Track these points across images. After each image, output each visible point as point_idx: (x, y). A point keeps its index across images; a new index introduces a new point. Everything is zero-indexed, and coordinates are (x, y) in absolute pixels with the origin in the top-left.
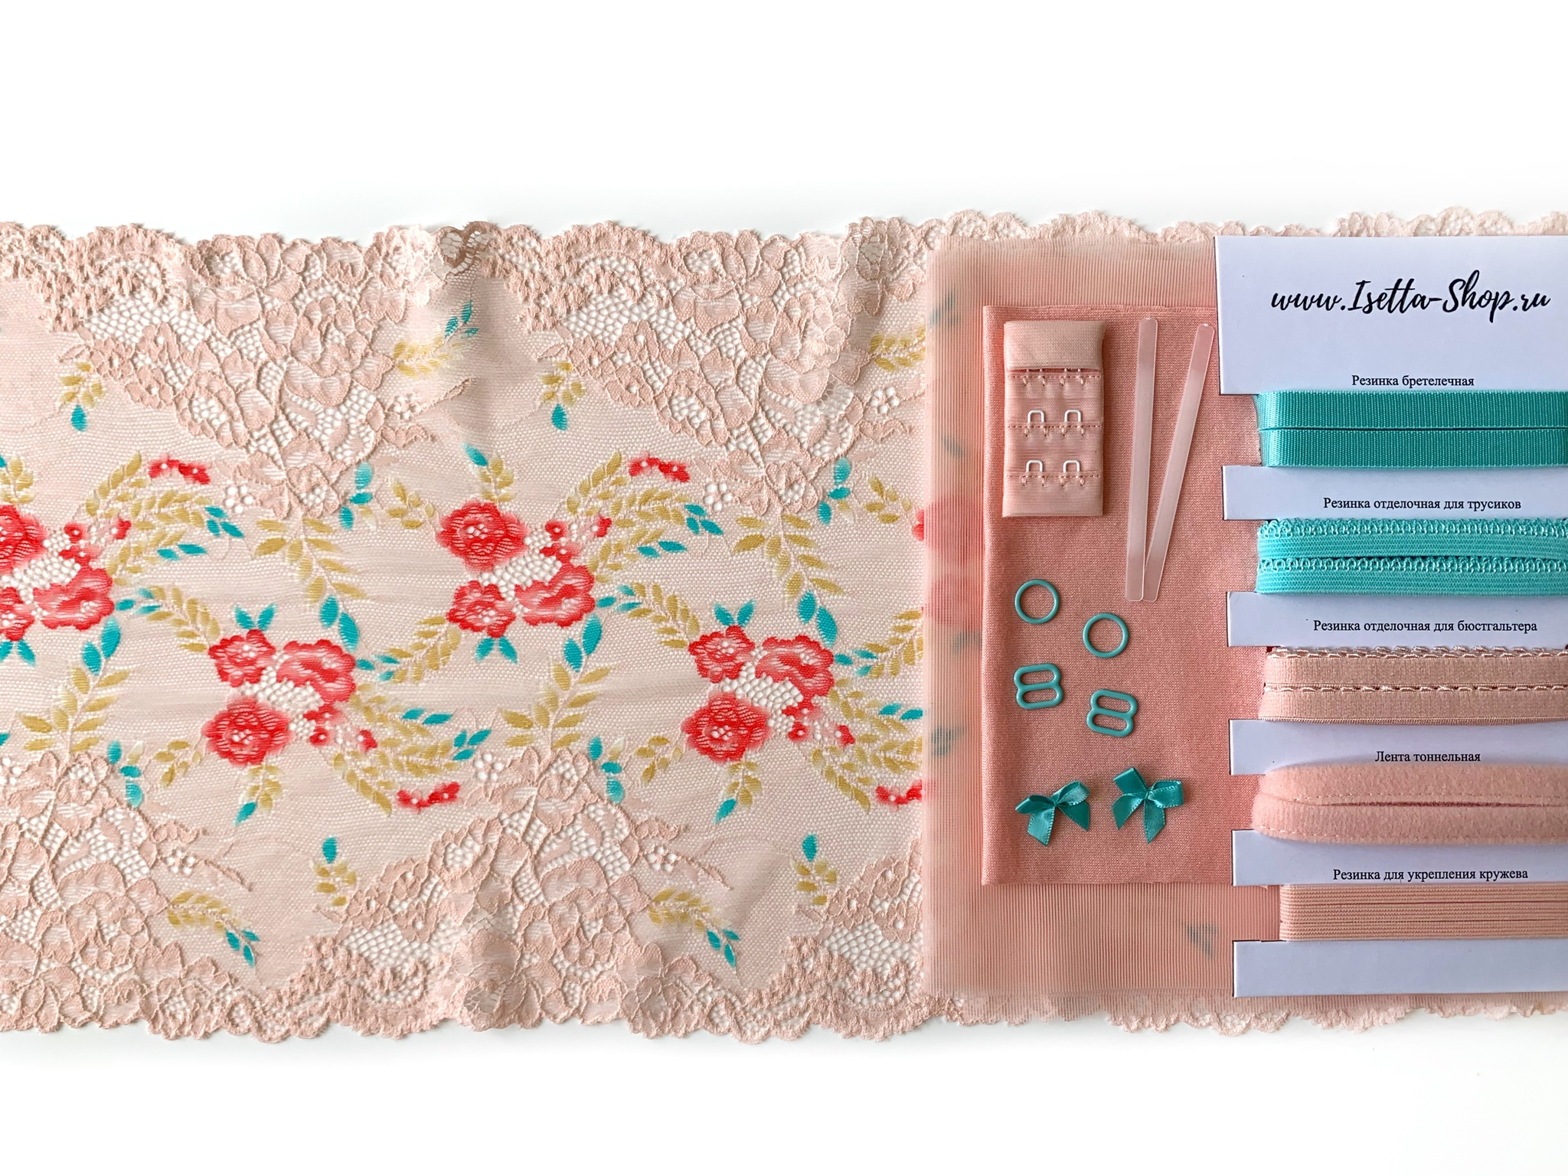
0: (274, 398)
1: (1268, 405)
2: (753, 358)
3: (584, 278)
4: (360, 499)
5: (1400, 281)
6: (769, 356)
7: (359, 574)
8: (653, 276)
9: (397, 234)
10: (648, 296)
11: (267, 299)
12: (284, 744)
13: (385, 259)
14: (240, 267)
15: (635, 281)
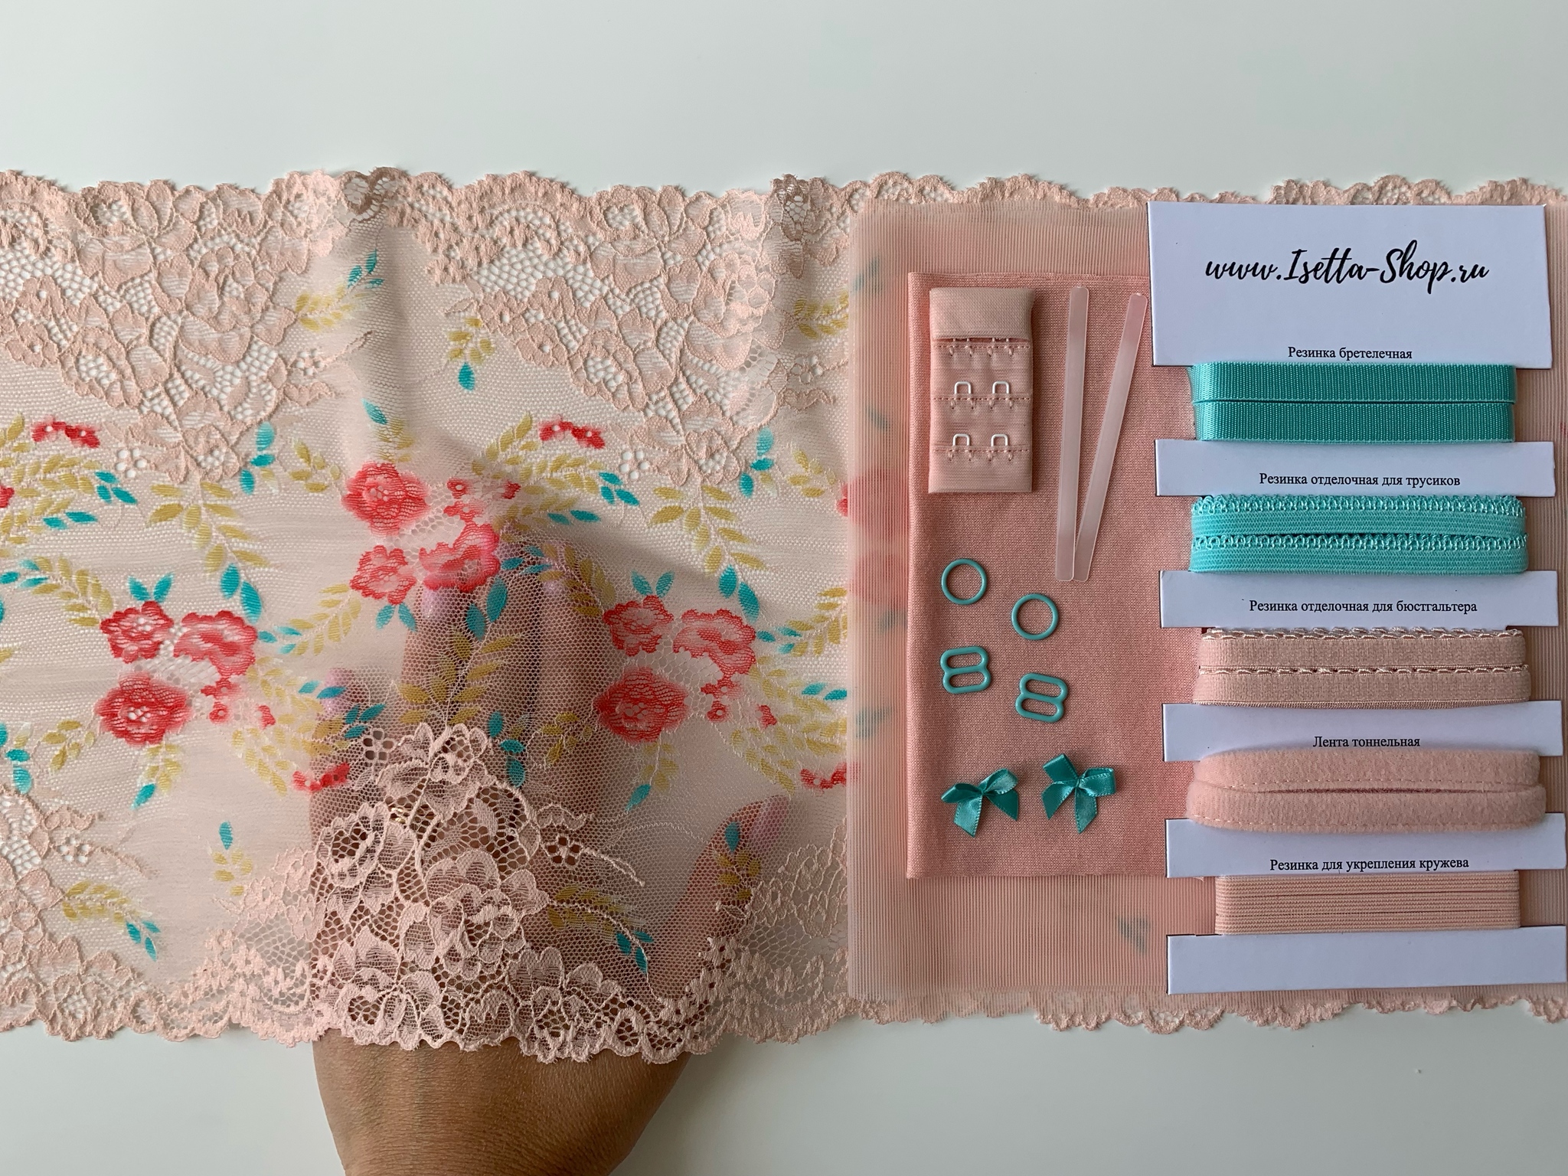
0: (168, 355)
1: (1202, 376)
2: (675, 319)
3: (497, 231)
4: (262, 461)
5: (1336, 250)
6: (692, 318)
7: (261, 540)
8: (570, 230)
9: (299, 181)
10: (565, 251)
11: (159, 250)
12: (184, 721)
13: (285, 207)
14: (128, 215)
15: (551, 234)
